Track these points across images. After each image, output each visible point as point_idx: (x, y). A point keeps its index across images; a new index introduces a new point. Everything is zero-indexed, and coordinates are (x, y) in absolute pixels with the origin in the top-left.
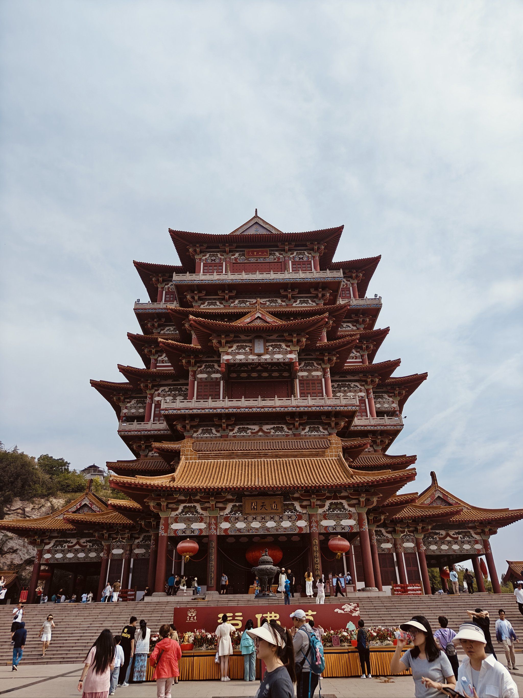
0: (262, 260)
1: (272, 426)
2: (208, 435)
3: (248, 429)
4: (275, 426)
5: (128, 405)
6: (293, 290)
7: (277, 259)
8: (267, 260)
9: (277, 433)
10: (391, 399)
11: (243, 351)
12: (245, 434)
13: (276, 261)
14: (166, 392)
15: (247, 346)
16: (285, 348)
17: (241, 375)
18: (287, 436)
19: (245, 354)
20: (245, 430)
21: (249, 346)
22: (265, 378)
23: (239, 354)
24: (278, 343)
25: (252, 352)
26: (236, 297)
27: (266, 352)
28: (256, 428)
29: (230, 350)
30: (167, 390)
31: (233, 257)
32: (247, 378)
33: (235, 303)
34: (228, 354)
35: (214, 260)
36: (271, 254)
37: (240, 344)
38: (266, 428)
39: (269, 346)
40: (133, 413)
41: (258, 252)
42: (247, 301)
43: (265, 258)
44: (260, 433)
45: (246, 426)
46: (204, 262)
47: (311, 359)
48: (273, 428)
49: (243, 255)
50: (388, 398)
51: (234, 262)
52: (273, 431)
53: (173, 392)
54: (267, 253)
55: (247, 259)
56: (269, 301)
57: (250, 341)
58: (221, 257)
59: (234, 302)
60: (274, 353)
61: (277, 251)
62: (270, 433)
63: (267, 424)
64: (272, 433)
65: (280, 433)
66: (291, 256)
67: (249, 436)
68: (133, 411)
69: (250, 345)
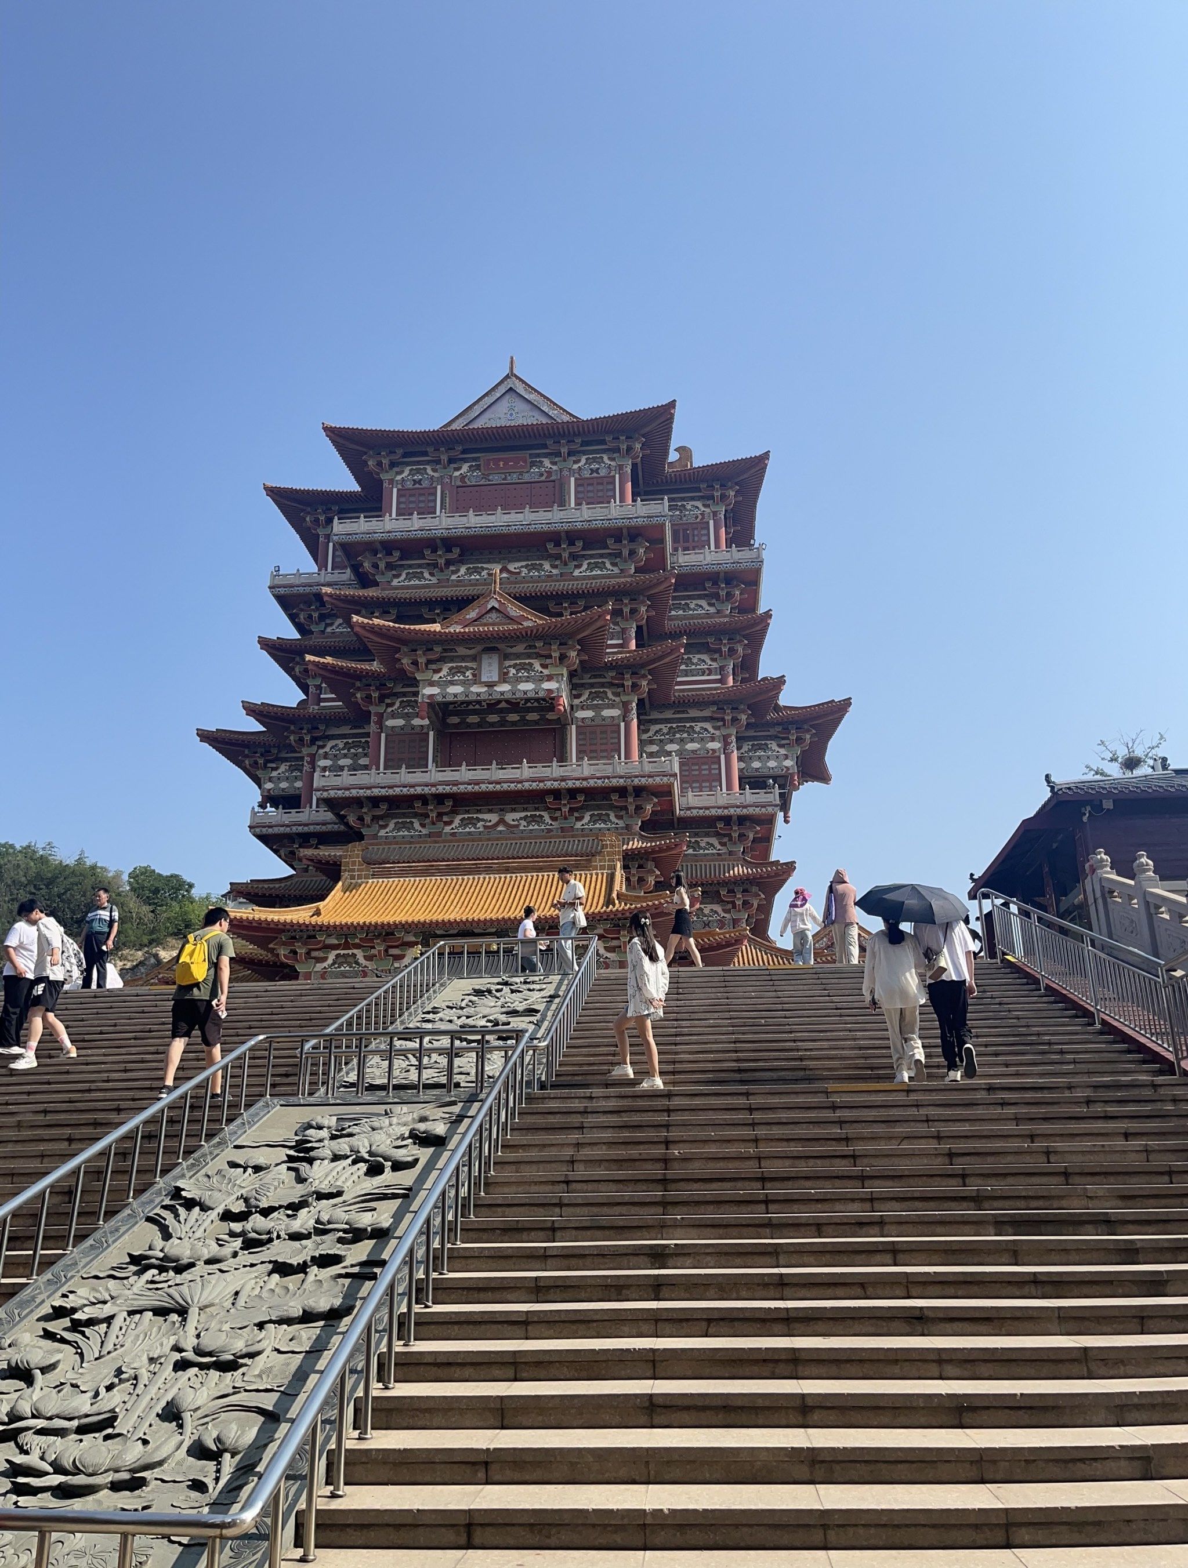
0: (514, 478)
1: (523, 814)
2: (406, 833)
3: (478, 820)
4: (529, 814)
5: (274, 774)
6: (572, 543)
7: (545, 475)
8: (526, 477)
9: (531, 827)
10: (783, 751)
11: (462, 677)
12: (473, 829)
13: (543, 478)
14: (339, 750)
15: (467, 668)
16: (540, 669)
17: (468, 720)
18: (549, 831)
19: (463, 683)
20: (473, 822)
21: (472, 668)
22: (514, 723)
23: (452, 683)
24: (527, 661)
25: (476, 680)
26: (461, 561)
27: (504, 678)
28: (493, 818)
29: (436, 677)
30: (341, 746)
31: (457, 474)
32: (479, 725)
33: (459, 574)
34: (432, 684)
35: (419, 482)
36: (533, 464)
37: (454, 665)
38: (510, 817)
39: (510, 666)
40: (283, 790)
41: (506, 461)
42: (483, 569)
43: (521, 473)
44: (501, 828)
45: (475, 816)
46: (400, 487)
47: (603, 685)
48: (525, 818)
49: (478, 467)
50: (777, 749)
51: (459, 483)
52: (524, 823)
53: (352, 750)
54: (525, 462)
55: (485, 476)
56: (526, 567)
57: (474, 658)
58: (432, 474)
59: (458, 571)
60: (518, 680)
61: (546, 455)
62: (517, 826)
63: (514, 810)
64: (522, 828)
65: (536, 827)
66: (576, 466)
67: (480, 833)
68: (284, 785)
69: (473, 665)
